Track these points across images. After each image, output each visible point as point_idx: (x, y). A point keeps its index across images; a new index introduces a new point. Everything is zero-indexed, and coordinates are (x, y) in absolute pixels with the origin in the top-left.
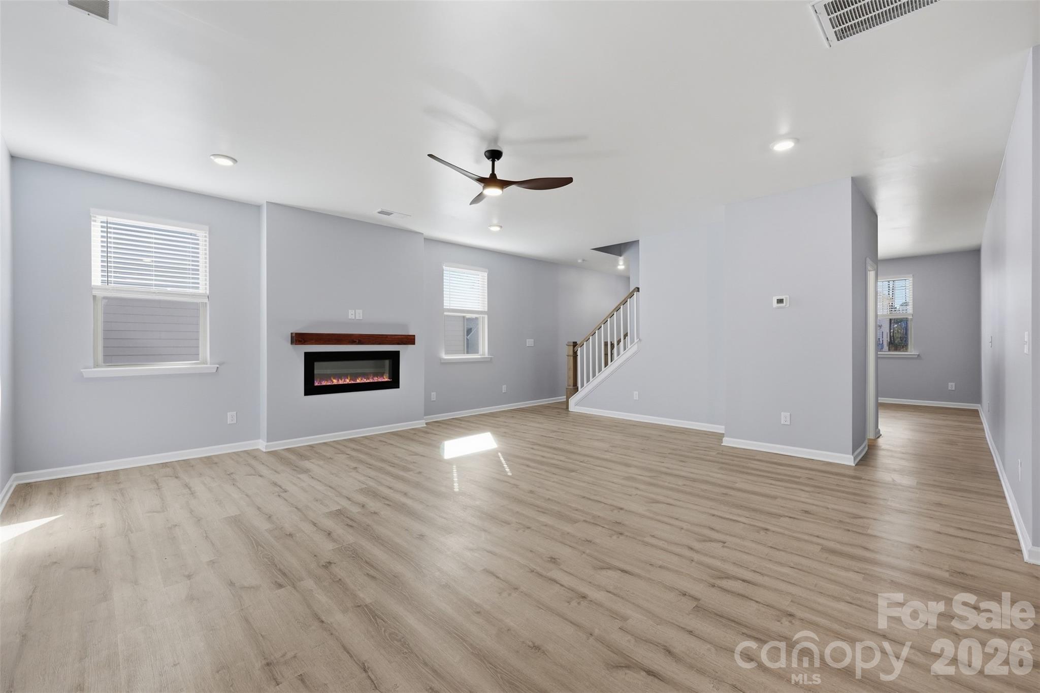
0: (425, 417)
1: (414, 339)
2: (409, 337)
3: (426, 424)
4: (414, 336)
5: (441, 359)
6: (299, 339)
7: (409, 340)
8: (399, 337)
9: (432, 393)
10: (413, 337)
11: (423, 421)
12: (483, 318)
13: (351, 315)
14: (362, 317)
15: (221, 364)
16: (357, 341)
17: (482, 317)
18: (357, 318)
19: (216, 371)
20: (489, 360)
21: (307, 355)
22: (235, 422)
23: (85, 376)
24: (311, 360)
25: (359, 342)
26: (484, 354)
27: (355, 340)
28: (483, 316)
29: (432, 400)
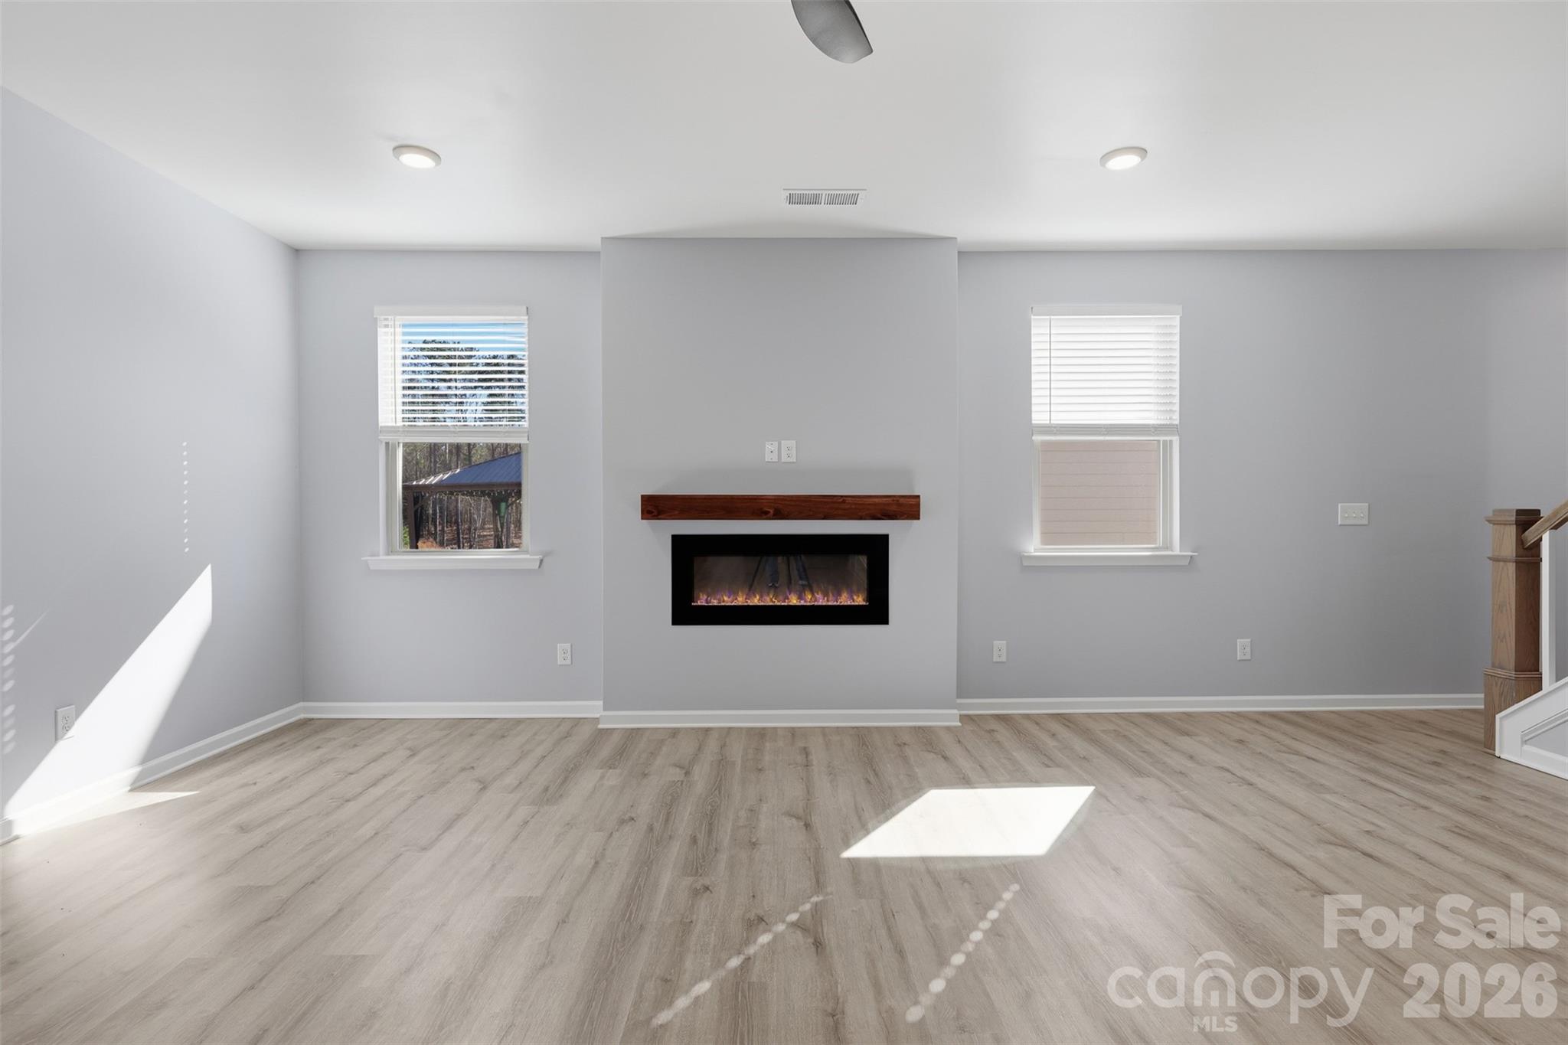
0: (959, 701)
1: (918, 505)
2: (902, 500)
3: (963, 718)
4: (919, 497)
5: (1021, 558)
6: (655, 507)
7: (906, 508)
8: (877, 500)
9: (996, 643)
10: (913, 502)
11: (955, 711)
12: (1168, 446)
13: (770, 451)
14: (794, 455)
15: (546, 554)
16: (772, 511)
17: (1164, 441)
18: (783, 460)
19: (539, 567)
20: (1186, 562)
21: (678, 541)
22: (568, 662)
23: (372, 568)
24: (685, 551)
25: (774, 515)
26: (1168, 546)
27: (766, 509)
28: (1168, 438)
29: (996, 659)
